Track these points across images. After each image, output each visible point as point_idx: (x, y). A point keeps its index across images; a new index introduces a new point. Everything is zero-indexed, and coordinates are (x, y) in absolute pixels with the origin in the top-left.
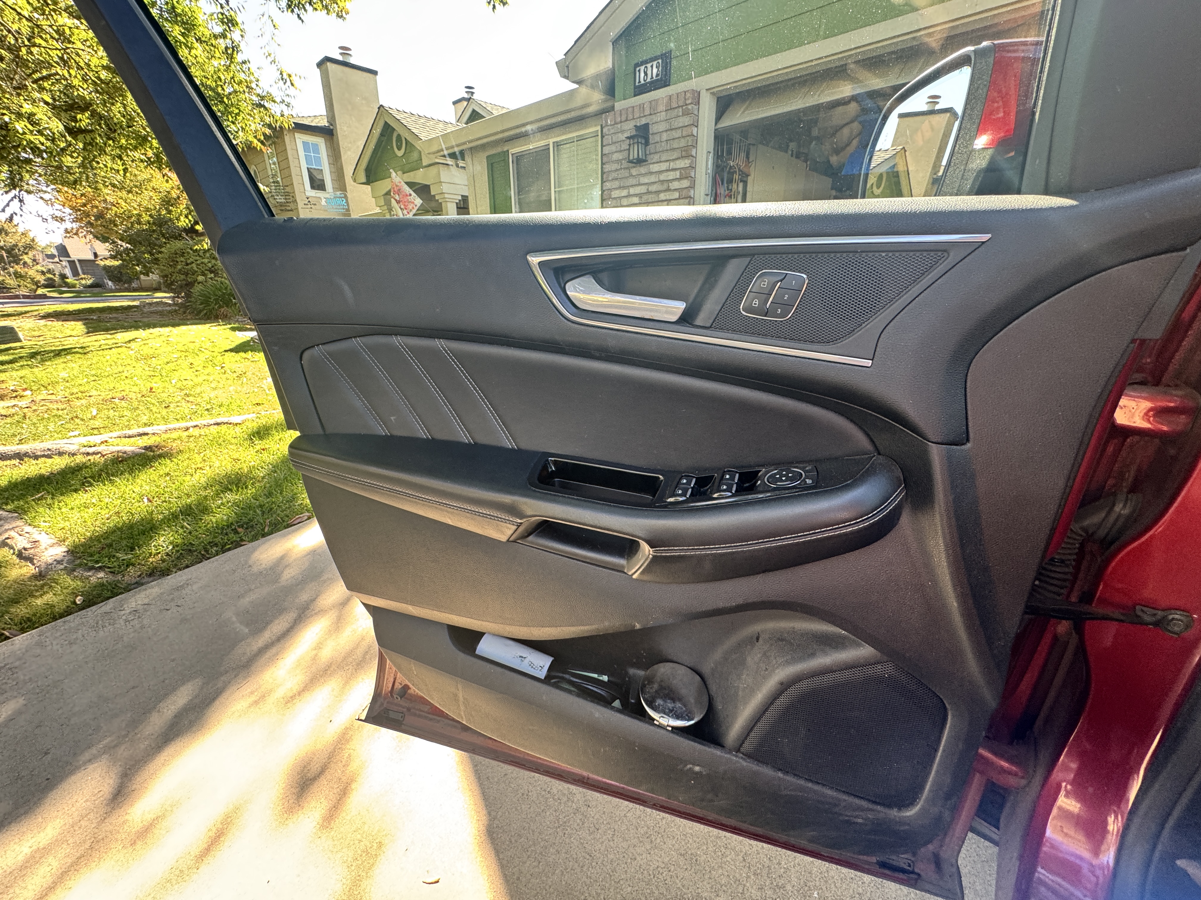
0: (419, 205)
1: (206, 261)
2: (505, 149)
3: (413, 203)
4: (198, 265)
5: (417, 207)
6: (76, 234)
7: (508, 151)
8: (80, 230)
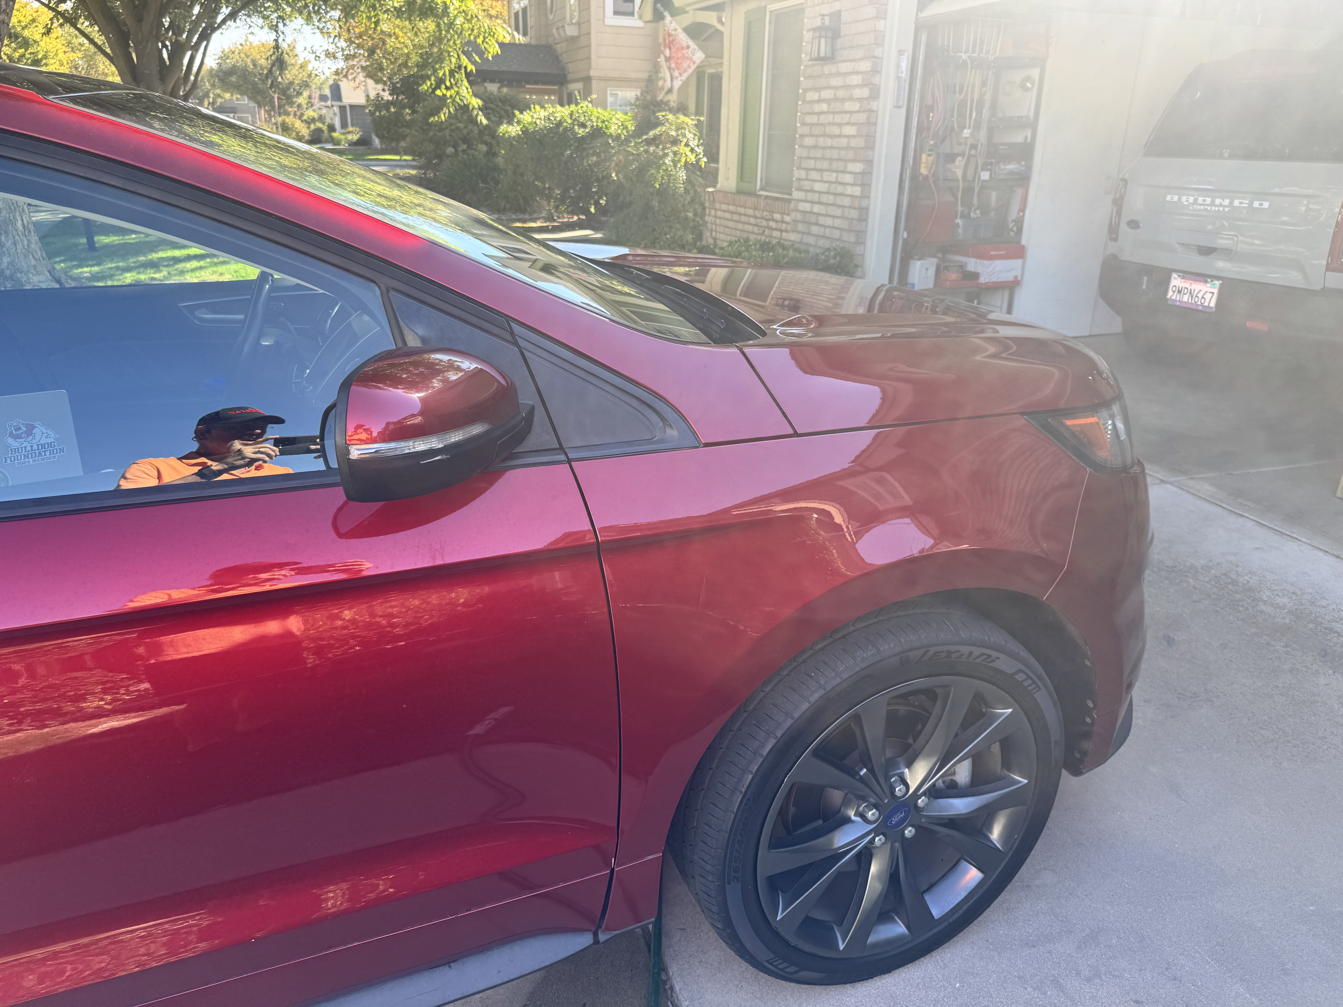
0: (698, 62)
1: (461, 125)
2: (763, 5)
3: (691, 59)
4: (452, 131)
5: (696, 65)
6: (346, 76)
7: (765, 7)
8: (351, 71)
